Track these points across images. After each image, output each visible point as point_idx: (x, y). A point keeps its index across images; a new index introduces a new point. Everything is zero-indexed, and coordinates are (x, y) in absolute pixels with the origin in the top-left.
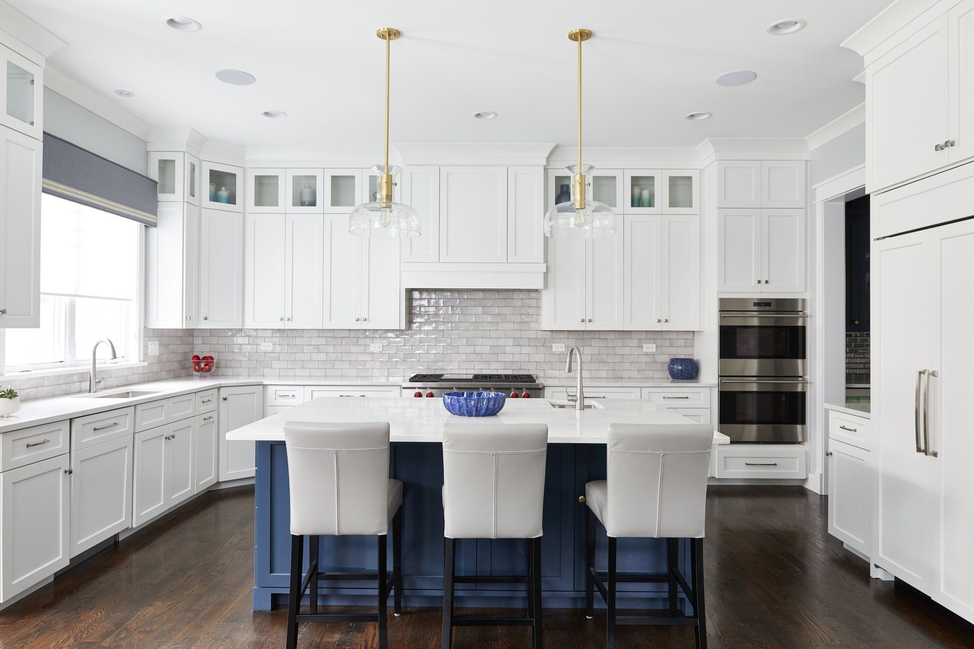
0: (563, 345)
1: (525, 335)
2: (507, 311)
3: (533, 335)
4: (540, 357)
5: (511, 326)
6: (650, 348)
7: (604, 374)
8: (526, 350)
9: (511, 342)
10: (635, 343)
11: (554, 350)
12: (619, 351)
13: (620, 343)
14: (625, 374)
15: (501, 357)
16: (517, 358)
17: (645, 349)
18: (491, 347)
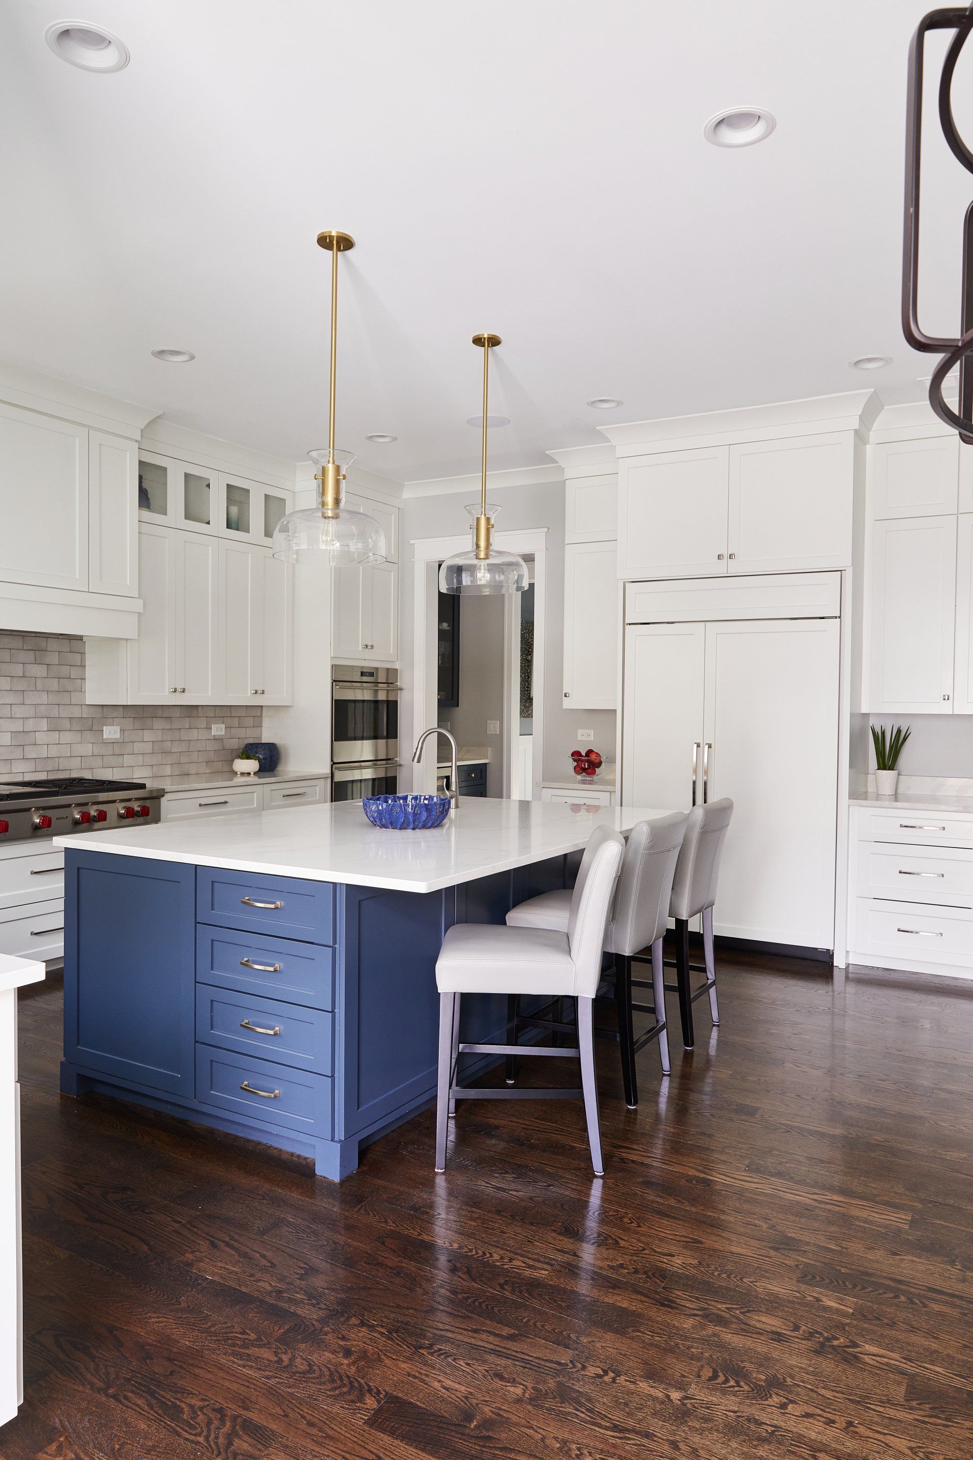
0: (118, 728)
1: (65, 712)
2: (38, 671)
3: (76, 712)
4: (87, 749)
5: (44, 698)
6: (218, 729)
7: (168, 770)
8: (66, 737)
9: (44, 724)
10: (202, 723)
11: (106, 735)
12: (185, 735)
13: (186, 723)
14: (193, 769)
15: (31, 753)
16: (54, 752)
17: (214, 732)
18: (13, 734)
